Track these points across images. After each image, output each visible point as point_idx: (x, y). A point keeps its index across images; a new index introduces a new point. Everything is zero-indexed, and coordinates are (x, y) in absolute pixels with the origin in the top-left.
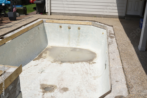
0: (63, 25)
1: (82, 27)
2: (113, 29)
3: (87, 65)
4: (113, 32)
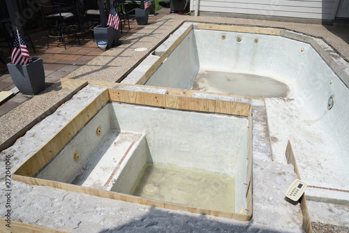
0: (228, 35)
1: (262, 38)
2: (326, 42)
3: (281, 102)
4: (330, 48)
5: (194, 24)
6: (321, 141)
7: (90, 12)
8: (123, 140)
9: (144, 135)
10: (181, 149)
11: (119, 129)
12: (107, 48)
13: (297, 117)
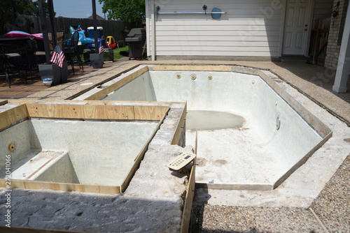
0: (183, 74)
1: (215, 75)
2: (272, 72)
3: (236, 132)
4: (275, 76)
5: (149, 66)
6: (271, 160)
7: (38, 53)
8: (41, 157)
9: (65, 152)
10: (107, 165)
11: (41, 148)
12: (53, 85)
13: (249, 142)
